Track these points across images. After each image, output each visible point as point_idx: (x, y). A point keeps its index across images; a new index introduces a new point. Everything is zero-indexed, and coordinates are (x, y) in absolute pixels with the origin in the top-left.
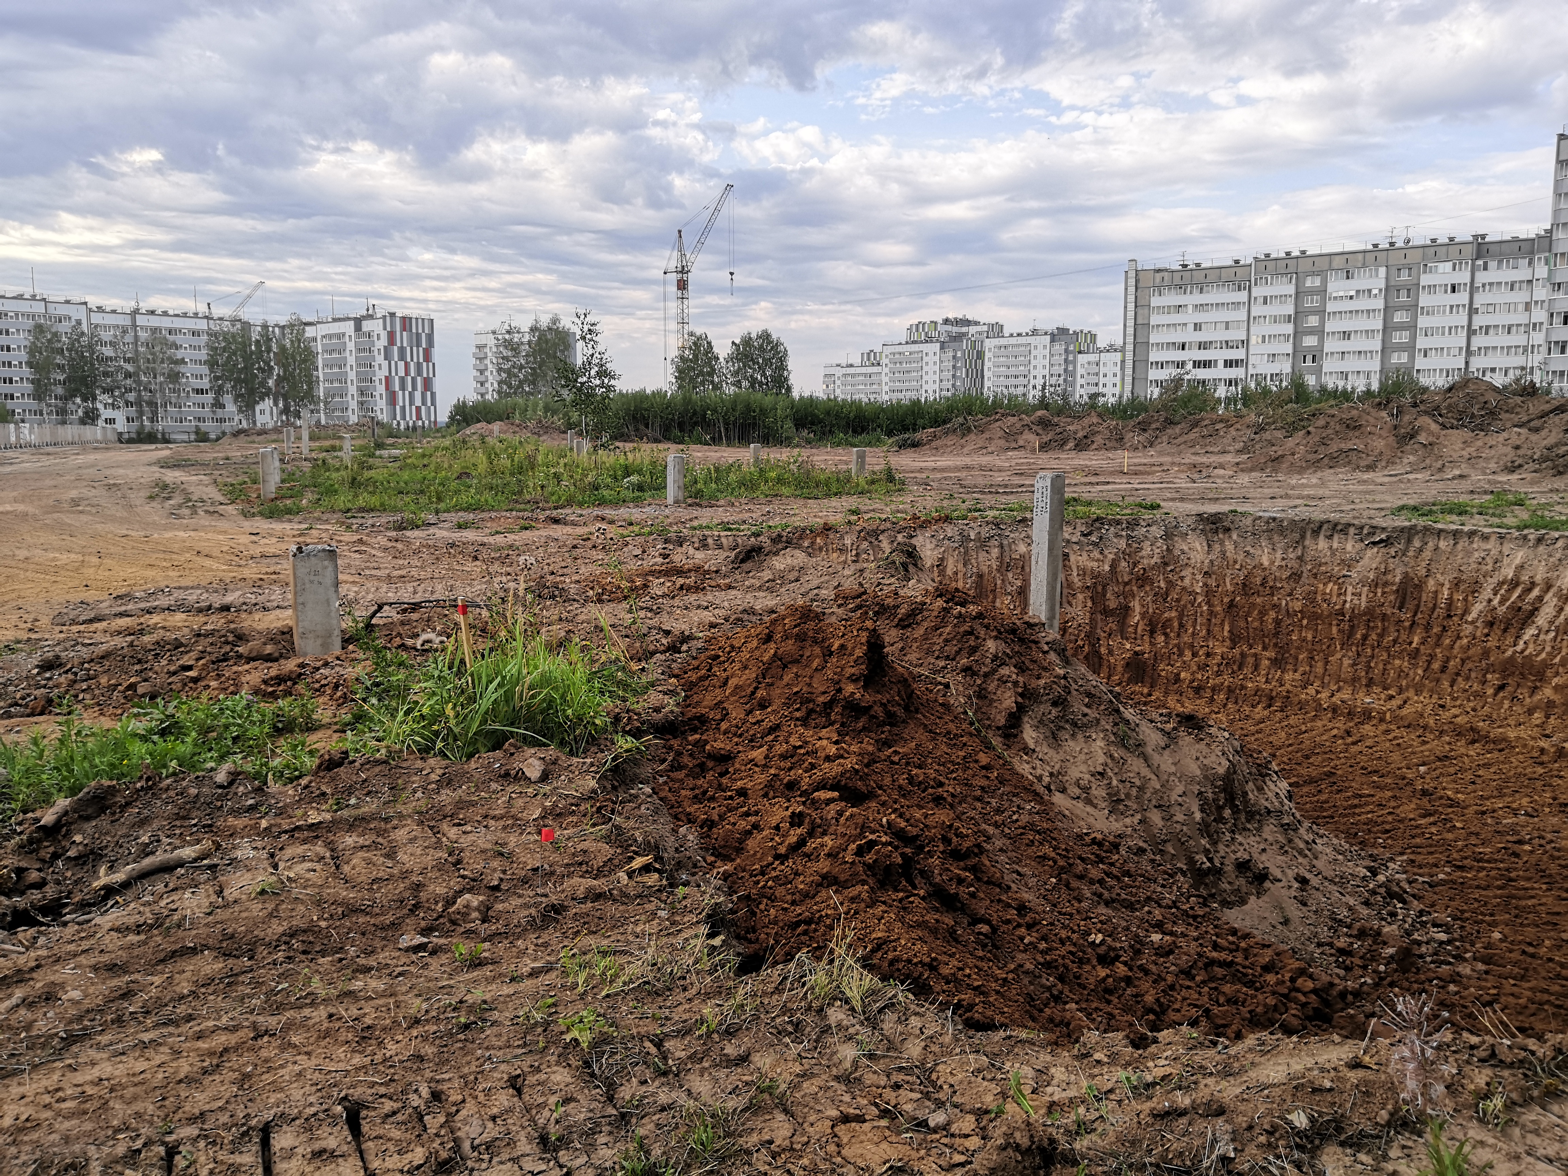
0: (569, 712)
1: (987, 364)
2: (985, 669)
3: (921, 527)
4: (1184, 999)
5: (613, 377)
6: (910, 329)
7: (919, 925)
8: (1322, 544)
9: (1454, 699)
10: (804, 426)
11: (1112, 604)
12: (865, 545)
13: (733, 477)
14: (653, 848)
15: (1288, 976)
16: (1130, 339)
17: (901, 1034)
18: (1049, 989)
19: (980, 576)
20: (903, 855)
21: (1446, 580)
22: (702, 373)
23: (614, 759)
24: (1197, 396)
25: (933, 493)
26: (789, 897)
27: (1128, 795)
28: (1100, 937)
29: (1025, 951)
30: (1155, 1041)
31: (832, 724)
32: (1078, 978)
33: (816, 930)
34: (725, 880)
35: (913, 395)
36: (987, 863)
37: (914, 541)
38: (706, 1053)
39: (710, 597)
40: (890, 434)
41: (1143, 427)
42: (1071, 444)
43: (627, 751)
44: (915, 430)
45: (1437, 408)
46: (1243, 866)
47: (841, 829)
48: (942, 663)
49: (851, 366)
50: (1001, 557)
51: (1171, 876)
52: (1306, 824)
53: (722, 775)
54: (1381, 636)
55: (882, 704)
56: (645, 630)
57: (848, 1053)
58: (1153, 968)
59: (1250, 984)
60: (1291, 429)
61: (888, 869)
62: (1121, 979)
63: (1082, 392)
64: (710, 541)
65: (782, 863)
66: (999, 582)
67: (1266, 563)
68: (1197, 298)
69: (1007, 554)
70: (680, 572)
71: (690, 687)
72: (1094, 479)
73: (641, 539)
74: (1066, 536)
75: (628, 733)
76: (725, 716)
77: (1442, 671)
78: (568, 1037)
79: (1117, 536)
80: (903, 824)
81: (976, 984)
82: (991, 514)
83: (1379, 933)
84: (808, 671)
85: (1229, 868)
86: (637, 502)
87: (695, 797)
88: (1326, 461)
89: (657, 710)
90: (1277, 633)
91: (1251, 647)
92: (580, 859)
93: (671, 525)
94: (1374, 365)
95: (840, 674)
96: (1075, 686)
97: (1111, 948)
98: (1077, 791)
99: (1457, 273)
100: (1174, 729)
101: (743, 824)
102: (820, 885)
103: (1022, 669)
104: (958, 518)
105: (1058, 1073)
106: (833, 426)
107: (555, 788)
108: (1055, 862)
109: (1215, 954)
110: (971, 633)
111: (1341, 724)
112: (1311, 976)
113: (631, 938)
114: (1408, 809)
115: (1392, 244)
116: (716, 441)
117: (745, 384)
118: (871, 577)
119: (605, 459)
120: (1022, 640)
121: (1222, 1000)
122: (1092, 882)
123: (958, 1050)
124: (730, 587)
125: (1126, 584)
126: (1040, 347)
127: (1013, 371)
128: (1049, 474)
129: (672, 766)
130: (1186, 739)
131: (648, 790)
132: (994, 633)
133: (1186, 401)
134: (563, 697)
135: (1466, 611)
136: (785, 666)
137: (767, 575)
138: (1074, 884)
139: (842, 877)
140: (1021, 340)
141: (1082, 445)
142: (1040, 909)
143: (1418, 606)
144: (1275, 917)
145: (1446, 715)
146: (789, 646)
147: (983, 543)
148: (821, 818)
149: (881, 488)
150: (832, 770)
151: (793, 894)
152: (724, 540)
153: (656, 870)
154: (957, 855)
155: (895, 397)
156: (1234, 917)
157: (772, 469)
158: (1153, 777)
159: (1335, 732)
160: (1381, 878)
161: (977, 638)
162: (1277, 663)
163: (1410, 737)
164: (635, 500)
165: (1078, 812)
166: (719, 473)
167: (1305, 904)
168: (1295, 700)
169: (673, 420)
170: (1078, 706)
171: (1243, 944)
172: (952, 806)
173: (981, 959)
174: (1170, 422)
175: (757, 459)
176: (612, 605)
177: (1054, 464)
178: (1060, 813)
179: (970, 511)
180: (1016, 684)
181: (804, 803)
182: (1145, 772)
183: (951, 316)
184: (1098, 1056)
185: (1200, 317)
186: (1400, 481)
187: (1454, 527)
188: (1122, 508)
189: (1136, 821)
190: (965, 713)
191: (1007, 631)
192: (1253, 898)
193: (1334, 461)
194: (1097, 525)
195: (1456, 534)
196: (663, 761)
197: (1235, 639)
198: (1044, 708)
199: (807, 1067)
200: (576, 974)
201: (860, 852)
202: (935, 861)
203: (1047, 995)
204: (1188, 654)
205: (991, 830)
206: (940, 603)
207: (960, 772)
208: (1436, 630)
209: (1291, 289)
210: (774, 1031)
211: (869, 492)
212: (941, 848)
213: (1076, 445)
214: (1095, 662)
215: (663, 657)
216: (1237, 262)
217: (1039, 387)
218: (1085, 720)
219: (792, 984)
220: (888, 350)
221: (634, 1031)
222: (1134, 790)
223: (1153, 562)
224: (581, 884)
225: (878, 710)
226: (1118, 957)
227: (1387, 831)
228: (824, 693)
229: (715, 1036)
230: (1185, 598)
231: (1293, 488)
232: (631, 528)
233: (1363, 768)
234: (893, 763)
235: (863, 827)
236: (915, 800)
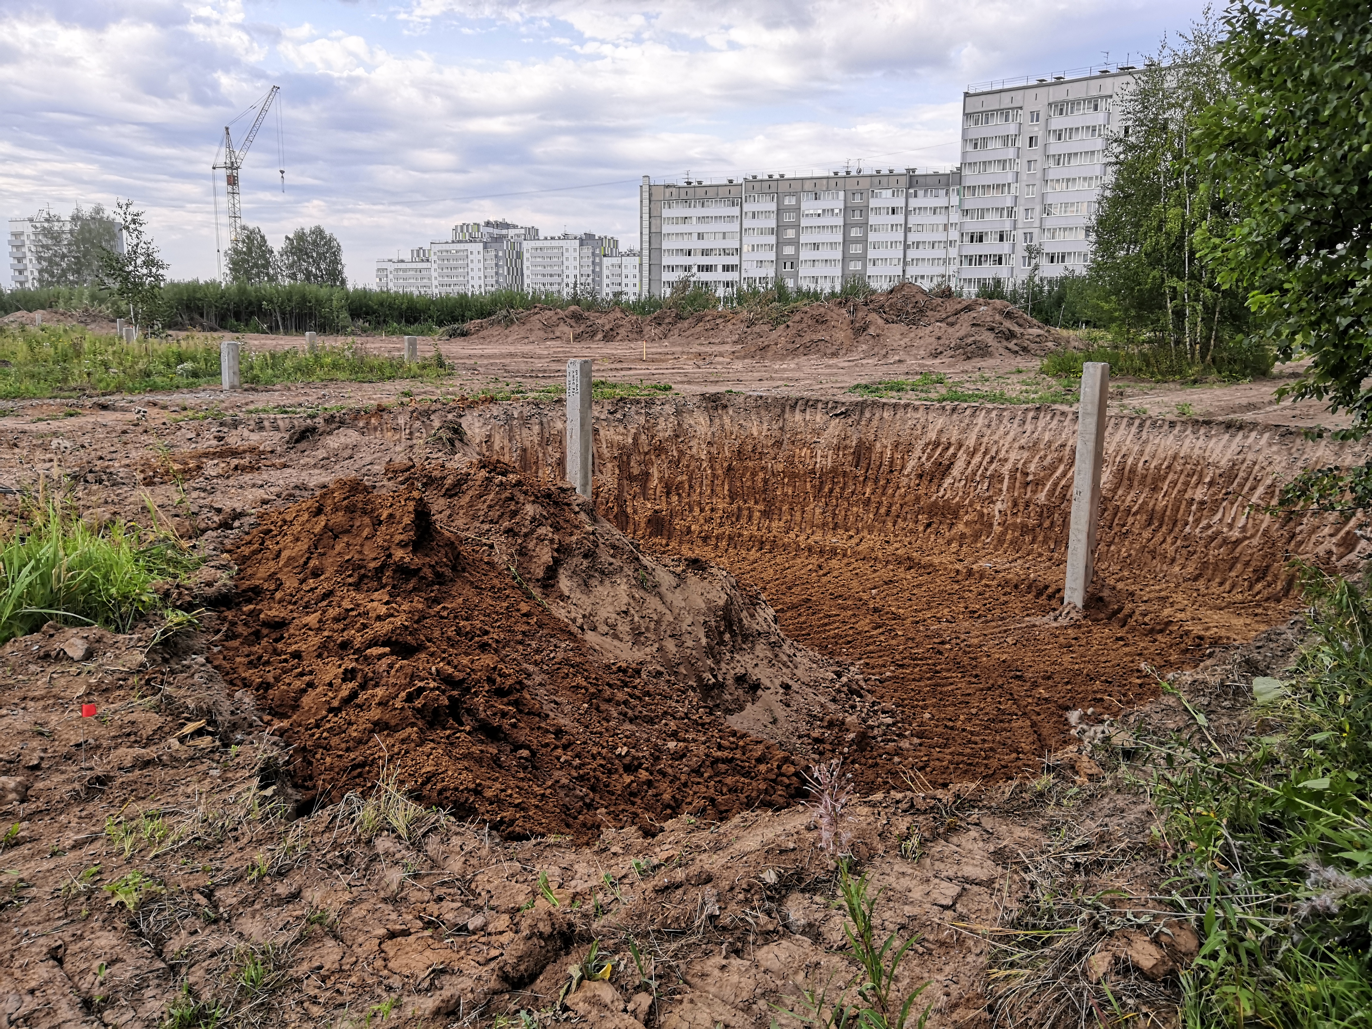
0: (113, 591)
1: (526, 264)
2: (524, 530)
3: (469, 407)
4: (695, 793)
5: (160, 266)
6: (455, 230)
7: (465, 757)
8: (798, 416)
9: (896, 536)
10: (359, 316)
11: (636, 471)
12: (418, 424)
13: (288, 364)
14: (208, 713)
15: (775, 764)
16: (646, 245)
17: (443, 853)
18: (582, 798)
19: (524, 450)
20: (450, 698)
21: (889, 442)
22: (256, 265)
23: (163, 633)
24: (701, 295)
25: (480, 377)
26: (343, 746)
27: (647, 629)
28: (625, 749)
29: (561, 768)
30: (662, 830)
31: (383, 587)
32: (607, 786)
33: (369, 772)
34: (281, 736)
35: (461, 289)
36: (528, 697)
37: (462, 420)
38: (257, 896)
39: (265, 476)
40: (440, 324)
41: (658, 322)
42: (600, 336)
43: (177, 625)
44: (463, 321)
45: (882, 307)
46: (740, 679)
47: (392, 680)
48: (486, 527)
49: (402, 261)
50: (541, 433)
51: (684, 692)
52: (789, 641)
53: (276, 641)
54: (843, 489)
55: (430, 566)
56: (194, 509)
57: (395, 876)
58: (670, 770)
59: (747, 775)
60: (775, 323)
61: (436, 711)
62: (644, 783)
63: (608, 290)
64: (266, 423)
65: (336, 715)
66: (541, 455)
67: (755, 434)
68: (700, 212)
69: (546, 430)
70: (235, 453)
71: (243, 560)
72: (619, 366)
73: (196, 423)
74: (596, 414)
75: (180, 607)
76: (279, 586)
77: (887, 515)
78: (113, 902)
79: (638, 413)
80: (450, 670)
81: (517, 801)
82: (531, 395)
83: (843, 723)
84: (359, 540)
85: (730, 682)
86: (191, 388)
87: (250, 662)
88: (801, 349)
89: (209, 584)
90: (765, 491)
91: (745, 502)
92: (128, 730)
93: (226, 409)
94: (837, 271)
95: (389, 541)
96: (602, 540)
97: (634, 758)
98: (606, 629)
99: (895, 199)
100: (684, 571)
101: (298, 684)
102: (373, 731)
103: (557, 528)
104: (502, 399)
105: (581, 868)
106: (386, 316)
107: (100, 665)
108: (587, 690)
109: (719, 754)
110: (511, 499)
111: (815, 560)
112: (793, 763)
113: (181, 799)
114: (864, 624)
115: (848, 173)
116: (273, 329)
117: (300, 276)
118: (420, 453)
119: (156, 346)
120: (556, 503)
121: (725, 790)
122: (618, 704)
123: (494, 860)
124: (285, 466)
125: (646, 454)
126: (571, 250)
127: (549, 270)
128: (578, 360)
129: (227, 636)
130: (692, 579)
131: (201, 659)
132: (532, 498)
133: (693, 300)
134: (106, 577)
135: (903, 467)
136: (336, 537)
137: (321, 453)
138: (603, 706)
139: (393, 722)
140: (555, 244)
141: (609, 337)
142: (575, 731)
143: (869, 464)
144: (766, 719)
145: (890, 549)
146: (339, 518)
147: (525, 421)
148: (374, 672)
149: (432, 372)
150: (383, 628)
151: (347, 742)
152: (280, 423)
153: (209, 733)
154: (500, 693)
155: (444, 290)
156: (735, 722)
157: (326, 355)
158: (668, 612)
159: (810, 567)
160: (844, 679)
161: (517, 503)
162: (766, 514)
163: (865, 567)
164: (188, 386)
165: (607, 646)
166: (275, 360)
167: (788, 706)
168: (780, 543)
169: (228, 310)
170: (605, 556)
171: (741, 743)
172: (496, 651)
173: (523, 779)
174: (679, 317)
175: (313, 347)
176: (163, 487)
177: (586, 352)
178: (591, 648)
179: (513, 392)
180: (552, 541)
181: (357, 660)
182: (661, 608)
183: (492, 219)
184: (614, 849)
185: (702, 228)
186: (856, 365)
187: (894, 401)
188: (641, 390)
189: (655, 650)
190: (508, 569)
191: (543, 496)
192: (749, 704)
193: (807, 349)
194: (621, 404)
195: (895, 406)
196: (218, 631)
197: (733, 496)
198: (576, 560)
199: (355, 894)
200: (122, 840)
201: (410, 698)
202: (480, 700)
203: (581, 803)
204: (697, 510)
205: (531, 668)
206: (483, 473)
207: (504, 621)
208: (882, 482)
209: (773, 207)
210: (325, 866)
211: (421, 376)
212: (487, 688)
213: (604, 337)
214: (622, 520)
215: (214, 534)
216: (731, 181)
217: (571, 285)
218: (611, 568)
219: (341, 821)
220: (436, 248)
221: (183, 886)
222: (653, 624)
223: (667, 435)
224: (128, 754)
225: (427, 572)
226: (641, 765)
227: (849, 642)
228: (375, 559)
229: (267, 879)
230: (693, 464)
231: (776, 372)
232: (184, 413)
233: (831, 594)
234: (442, 617)
235: (412, 676)
236: (463, 648)
